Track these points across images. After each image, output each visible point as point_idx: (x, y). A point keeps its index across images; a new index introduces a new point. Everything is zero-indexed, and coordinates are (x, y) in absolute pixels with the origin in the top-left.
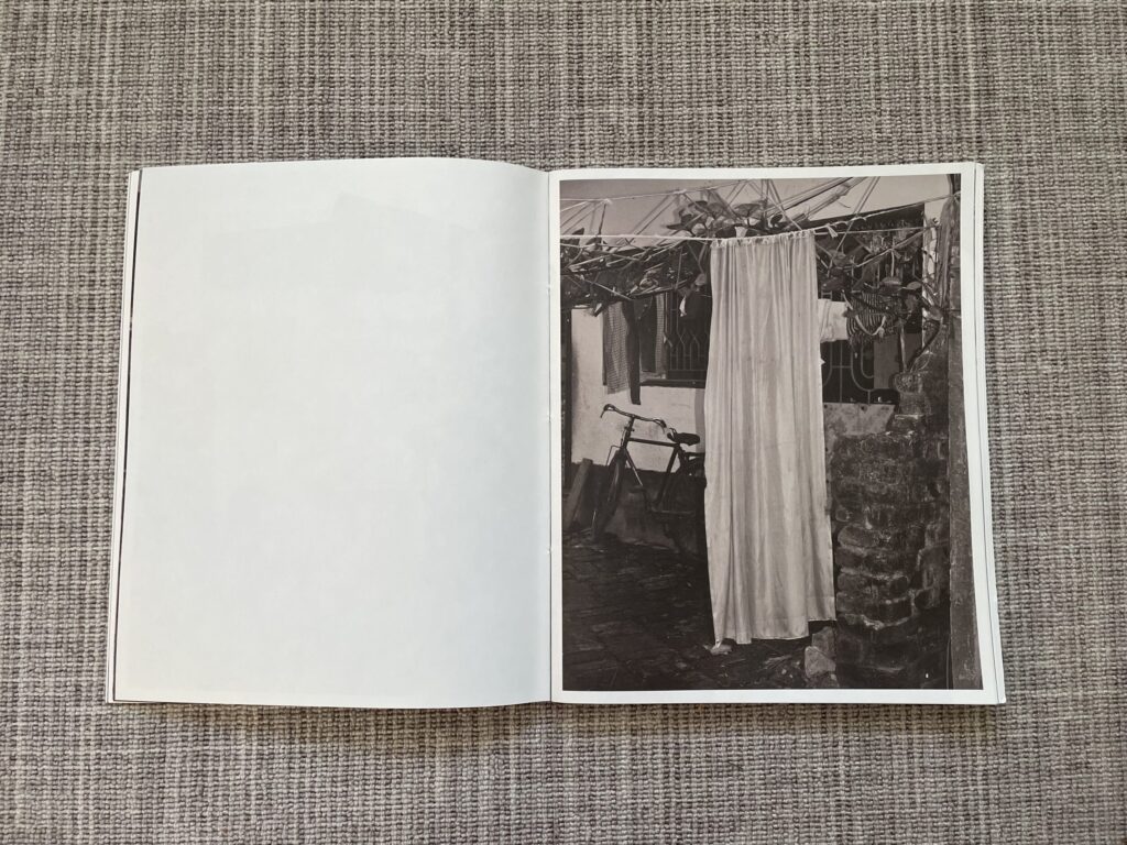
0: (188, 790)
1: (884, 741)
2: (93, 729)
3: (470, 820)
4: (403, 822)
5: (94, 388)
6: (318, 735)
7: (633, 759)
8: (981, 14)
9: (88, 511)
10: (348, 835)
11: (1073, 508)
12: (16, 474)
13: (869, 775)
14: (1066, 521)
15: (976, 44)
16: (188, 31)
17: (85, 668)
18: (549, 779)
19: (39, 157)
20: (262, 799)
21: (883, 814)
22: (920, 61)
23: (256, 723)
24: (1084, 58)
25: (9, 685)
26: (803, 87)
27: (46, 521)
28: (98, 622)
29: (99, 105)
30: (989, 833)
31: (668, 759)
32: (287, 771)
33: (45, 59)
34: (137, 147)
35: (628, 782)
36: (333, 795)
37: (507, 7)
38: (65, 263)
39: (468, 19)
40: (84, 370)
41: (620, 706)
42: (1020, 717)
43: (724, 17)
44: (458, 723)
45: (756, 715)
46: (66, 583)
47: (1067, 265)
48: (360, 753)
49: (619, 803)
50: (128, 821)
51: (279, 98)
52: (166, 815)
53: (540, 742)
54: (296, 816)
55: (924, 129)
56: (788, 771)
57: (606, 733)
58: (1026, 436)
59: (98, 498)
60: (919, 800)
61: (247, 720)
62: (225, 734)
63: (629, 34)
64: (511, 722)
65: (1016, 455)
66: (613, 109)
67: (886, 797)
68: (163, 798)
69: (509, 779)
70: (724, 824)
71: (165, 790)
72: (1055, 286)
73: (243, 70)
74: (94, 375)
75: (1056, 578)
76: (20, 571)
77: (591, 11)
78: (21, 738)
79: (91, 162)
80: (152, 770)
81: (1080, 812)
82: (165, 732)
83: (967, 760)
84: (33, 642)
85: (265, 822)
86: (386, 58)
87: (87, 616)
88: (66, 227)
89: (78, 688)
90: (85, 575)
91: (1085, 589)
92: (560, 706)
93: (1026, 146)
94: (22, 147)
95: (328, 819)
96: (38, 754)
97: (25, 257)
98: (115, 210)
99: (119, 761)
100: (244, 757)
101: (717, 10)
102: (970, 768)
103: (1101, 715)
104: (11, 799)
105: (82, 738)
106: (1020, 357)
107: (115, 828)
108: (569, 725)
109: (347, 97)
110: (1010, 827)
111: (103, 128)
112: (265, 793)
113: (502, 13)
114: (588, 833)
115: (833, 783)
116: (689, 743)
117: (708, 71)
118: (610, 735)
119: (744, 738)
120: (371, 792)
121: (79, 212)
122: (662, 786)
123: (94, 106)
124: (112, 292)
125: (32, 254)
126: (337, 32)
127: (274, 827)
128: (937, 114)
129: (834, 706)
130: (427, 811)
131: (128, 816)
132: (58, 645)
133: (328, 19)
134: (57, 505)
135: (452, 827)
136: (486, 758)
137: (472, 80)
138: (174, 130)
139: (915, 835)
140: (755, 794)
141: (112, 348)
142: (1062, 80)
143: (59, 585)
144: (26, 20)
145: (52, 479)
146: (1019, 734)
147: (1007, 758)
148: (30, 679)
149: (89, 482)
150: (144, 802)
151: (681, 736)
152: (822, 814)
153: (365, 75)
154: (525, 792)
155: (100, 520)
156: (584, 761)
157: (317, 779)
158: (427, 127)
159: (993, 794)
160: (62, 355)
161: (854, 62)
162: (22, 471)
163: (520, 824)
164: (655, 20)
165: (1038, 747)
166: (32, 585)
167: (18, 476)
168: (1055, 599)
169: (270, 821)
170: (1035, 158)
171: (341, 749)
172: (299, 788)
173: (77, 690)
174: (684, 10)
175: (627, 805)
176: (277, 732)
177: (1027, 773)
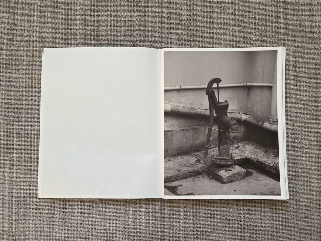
0: (61, 222)
1: (254, 210)
2: (34, 205)
3: (139, 231)
4: (121, 231)
5: (33, 110)
6: (97, 207)
7: (184, 214)
8: (285, 4)
9: (32, 145)
10: (105, 234)
11: (308, 145)
12: (11, 134)
13: (250, 219)
14: (306, 148)
15: (283, 12)
16: (58, 8)
17: (32, 189)
18: (161, 219)
19: (17, 44)
20: (81, 225)
21: (253, 229)
22: (267, 17)
23: (80, 204)
24: (314, 17)
25: (11, 193)
26: (234, 25)
27: (20, 147)
28: (35, 176)
29: (33, 29)
30: (283, 235)
31: (194, 214)
32: (88, 217)
33: (18, 16)
34: (44, 41)
35: (183, 220)
36: (101, 224)
37: (149, 1)
38: (24, 75)
39: (138, 5)
40: (30, 105)
41: (181, 199)
42: (292, 203)
43: (212, 4)
44: (136, 204)
45: (218, 202)
46: (26, 165)
47: (308, 76)
48: (109, 212)
49: (180, 226)
50: (44, 231)
51: (85, 27)
52: (55, 229)
53: (158, 209)
54: (91, 229)
55: (268, 37)
56: (227, 218)
57: (177, 207)
58: (295, 125)
59: (35, 141)
60: (263, 226)
61: (77, 203)
62: (71, 207)
63: (184, 9)
64: (150, 204)
65: (292, 130)
66: (180, 31)
67: (254, 225)
68: (54, 224)
69: (150, 219)
70: (209, 232)
71: (55, 222)
72: (304, 82)
73: (74, 19)
74: (33, 106)
75: (303, 164)
76: (13, 162)
77: (173, 2)
78: (14, 208)
79: (31, 46)
80: (51, 216)
81: (308, 229)
82: (54, 206)
83: (277, 215)
84: (17, 181)
85: (82, 231)
86: (115, 16)
87: (32, 174)
88: (25, 64)
89: (30, 194)
90: (31, 163)
91: (311, 168)
92: (164, 200)
93: (297, 42)
94: (12, 41)
95: (100, 230)
96: (19, 212)
97: (13, 73)
98: (38, 60)
99: (42, 214)
100: (76, 213)
101: (210, 2)
102: (278, 217)
103: (315, 203)
104: (11, 225)
105: (31, 208)
106: (294, 102)
107: (41, 233)
108: (166, 205)
109: (104, 27)
110: (289, 233)
111: (34, 36)
112: (82, 223)
113: (148, 3)
114: (172, 234)
115: (239, 221)
116: (200, 210)
117: (207, 20)
118: (178, 207)
119: (215, 209)
120: (111, 223)
121: (28, 60)
122: (192, 221)
123: (32, 30)
124: (38, 83)
125: (15, 72)
126: (101, 8)
127: (85, 232)
128: (272, 33)
129: (240, 200)
130: (127, 228)
131: (44, 229)
132: (24, 182)
133: (98, 5)
134: (23, 143)
135: (134, 233)
136: (144, 214)
137: (140, 23)
138: (55, 37)
139: (262, 235)
140: (218, 224)
141: (38, 99)
142: (307, 23)
143: (24, 166)
144: (12, 5)
145: (22, 136)
146: (292, 208)
147: (288, 214)
148: (17, 192)
149: (32, 137)
150: (49, 225)
151: (198, 208)
152: (236, 229)
153: (109, 21)
154: (154, 223)
155: (35, 147)
156: (171, 215)
157: (96, 219)
158: (127, 36)
159: (284, 224)
160: (24, 101)
161: (248, 17)
162: (13, 134)
163: (153, 232)
164: (192, 5)
165: (297, 211)
166: (17, 165)
167: (12, 135)
168: (302, 170)
169: (84, 231)
170: (299, 46)
171: (103, 211)
172: (92, 222)
173: (30, 195)
174: (200, 2)
175: (182, 227)
176: (85, 206)
177: (294, 218)
